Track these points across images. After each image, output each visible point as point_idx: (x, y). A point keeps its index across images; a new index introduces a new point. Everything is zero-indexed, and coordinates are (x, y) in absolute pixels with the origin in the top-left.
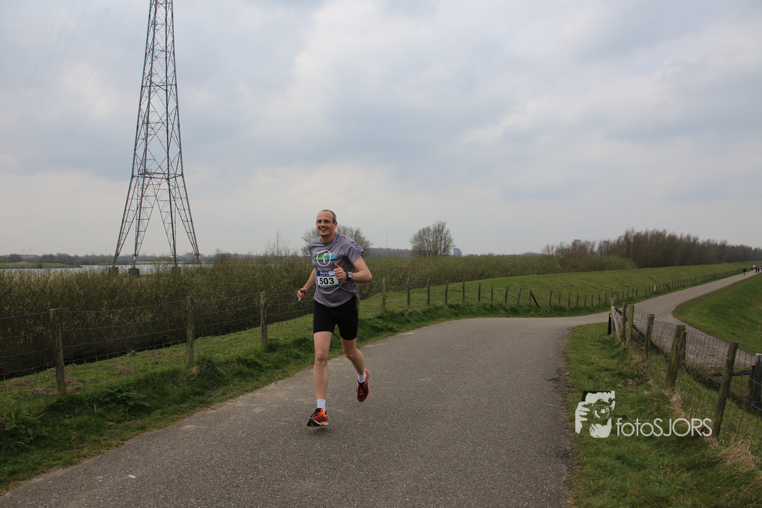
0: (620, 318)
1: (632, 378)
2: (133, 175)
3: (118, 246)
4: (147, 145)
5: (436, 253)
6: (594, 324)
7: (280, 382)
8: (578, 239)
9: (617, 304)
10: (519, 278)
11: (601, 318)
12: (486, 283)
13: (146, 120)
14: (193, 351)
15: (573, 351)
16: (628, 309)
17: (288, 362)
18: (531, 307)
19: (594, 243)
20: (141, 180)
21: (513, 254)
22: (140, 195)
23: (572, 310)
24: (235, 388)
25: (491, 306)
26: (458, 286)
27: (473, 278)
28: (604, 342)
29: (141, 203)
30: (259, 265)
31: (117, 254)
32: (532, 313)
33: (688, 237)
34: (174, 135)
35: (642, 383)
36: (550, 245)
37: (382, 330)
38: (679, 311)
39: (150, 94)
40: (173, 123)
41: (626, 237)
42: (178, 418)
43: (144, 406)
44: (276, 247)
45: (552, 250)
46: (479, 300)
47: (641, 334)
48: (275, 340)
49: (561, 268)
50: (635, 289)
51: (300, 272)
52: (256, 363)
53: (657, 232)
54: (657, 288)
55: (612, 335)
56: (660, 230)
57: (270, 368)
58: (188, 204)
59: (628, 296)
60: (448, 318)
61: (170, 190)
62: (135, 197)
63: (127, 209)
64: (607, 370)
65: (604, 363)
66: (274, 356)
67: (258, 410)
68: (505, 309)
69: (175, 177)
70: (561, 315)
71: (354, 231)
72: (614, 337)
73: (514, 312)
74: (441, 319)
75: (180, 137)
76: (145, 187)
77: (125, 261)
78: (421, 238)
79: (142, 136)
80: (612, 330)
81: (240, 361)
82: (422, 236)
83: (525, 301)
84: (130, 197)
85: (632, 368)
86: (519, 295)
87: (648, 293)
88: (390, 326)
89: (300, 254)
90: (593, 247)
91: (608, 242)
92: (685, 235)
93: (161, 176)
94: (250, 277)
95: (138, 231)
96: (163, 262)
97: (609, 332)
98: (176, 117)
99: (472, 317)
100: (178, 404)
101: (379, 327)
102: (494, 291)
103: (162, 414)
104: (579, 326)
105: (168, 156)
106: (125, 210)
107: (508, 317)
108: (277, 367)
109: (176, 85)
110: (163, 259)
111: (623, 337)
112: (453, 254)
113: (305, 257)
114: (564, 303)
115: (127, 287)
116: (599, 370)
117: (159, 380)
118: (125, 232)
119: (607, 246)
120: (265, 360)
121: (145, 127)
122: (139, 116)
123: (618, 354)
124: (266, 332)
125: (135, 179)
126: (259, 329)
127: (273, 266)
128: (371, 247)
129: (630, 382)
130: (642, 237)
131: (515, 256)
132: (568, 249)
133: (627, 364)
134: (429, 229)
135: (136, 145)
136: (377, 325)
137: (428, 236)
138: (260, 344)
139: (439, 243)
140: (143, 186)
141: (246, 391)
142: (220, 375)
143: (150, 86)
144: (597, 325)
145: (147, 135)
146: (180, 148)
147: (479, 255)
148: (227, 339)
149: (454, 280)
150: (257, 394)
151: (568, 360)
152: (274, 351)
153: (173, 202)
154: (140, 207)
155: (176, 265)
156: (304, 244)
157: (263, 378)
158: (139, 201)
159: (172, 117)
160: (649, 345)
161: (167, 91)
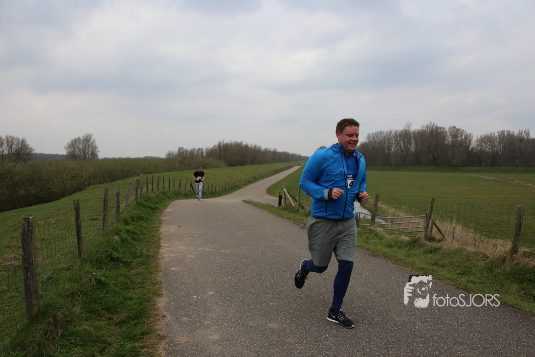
5: (85, 157)
41: (219, 145)
71: (21, 140)
82: (74, 144)
128: (33, 152)
134: (79, 139)
137: (79, 144)
139: (87, 149)
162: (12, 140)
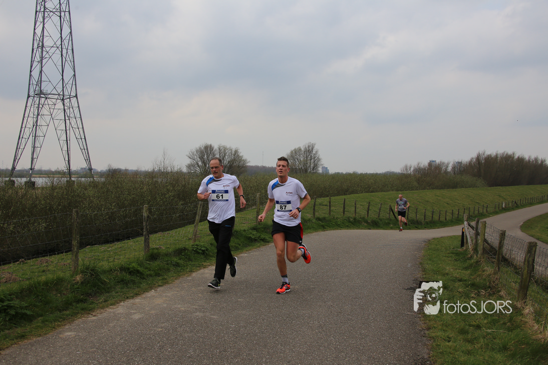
0: (473, 232)
1: (485, 289)
2: (29, 94)
3: (15, 160)
4: (42, 67)
5: (306, 171)
6: (448, 237)
7: (159, 289)
8: (434, 160)
9: (470, 218)
10: (380, 194)
11: (455, 231)
12: (350, 198)
13: (41, 44)
14: (77, 260)
15: (429, 262)
16: (480, 225)
17: (168, 270)
18: (390, 220)
19: (448, 164)
20: (37, 100)
21: (375, 172)
22: (36, 113)
23: (427, 223)
24: (117, 295)
25: (355, 219)
26: (325, 200)
27: (338, 194)
28: (457, 254)
29: (37, 121)
30: (147, 180)
31: (14, 168)
32: (392, 225)
33: (536, 159)
34: (68, 59)
35: (494, 294)
36: (409, 165)
37: (255, 240)
38: (527, 226)
39: (44, 19)
40: (66, 47)
41: (478, 158)
42: (59, 326)
43: (26, 314)
44: (163, 164)
45: (410, 169)
46: (344, 213)
47: (492, 247)
48: (157, 249)
49: (418, 185)
50: (485, 205)
51: (184, 186)
52: (138, 271)
53: (507, 154)
54: (506, 205)
55: (464, 248)
56: (510, 152)
57: (151, 275)
58: (82, 123)
59: (479, 211)
60: (316, 229)
61: (64, 110)
62: (31, 115)
63: (24, 126)
64: (460, 280)
65: (457, 274)
66: (155, 264)
67: (137, 317)
68: (367, 222)
69: (70, 98)
70: (417, 228)
71: (234, 150)
72: (466, 250)
73: (375, 224)
74: (309, 231)
75: (74, 62)
76: (41, 106)
77: (21, 174)
78: (293, 157)
79: (38, 58)
80: (465, 243)
81: (123, 269)
82: (293, 155)
83: (385, 215)
84: (26, 115)
85: (485, 279)
86: (380, 209)
87: (497, 209)
88: (262, 236)
89: (185, 170)
90: (447, 167)
91: (460, 163)
92: (533, 157)
93: (56, 97)
94: (139, 190)
95: (34, 147)
96: (57, 176)
97: (462, 245)
98: (70, 42)
99: (338, 229)
100: (60, 311)
101: (253, 237)
102: (357, 206)
103: (43, 322)
104: (434, 239)
105: (63, 78)
106: (22, 127)
107: (370, 229)
108: (158, 275)
109: (69, 12)
110: (58, 173)
111: (475, 250)
112: (321, 172)
113: (189, 173)
114: (420, 217)
115: (22, 198)
116: (454, 281)
117: (43, 289)
118: (22, 147)
119: (460, 167)
120: (146, 268)
121: (40, 50)
122: (34, 40)
123: (471, 265)
124: (149, 242)
125: (30, 99)
126: (143, 238)
127: (159, 180)
128: (248, 164)
129: (483, 292)
130: (492, 158)
131: (377, 174)
132: (425, 169)
133: (479, 276)
134: (300, 149)
135: (31, 67)
136: (251, 236)
137: (299, 155)
138: (142, 253)
139: (308, 162)
140: (39, 105)
141: (127, 298)
142: (104, 283)
143: (44, 12)
144: (451, 237)
145: (42, 58)
146: (74, 72)
147: (344, 173)
148: (113, 248)
149: (321, 196)
150: (137, 300)
151: (424, 270)
152: (156, 259)
153: (68, 122)
154: (36, 125)
155: (70, 178)
156: (188, 161)
157: (144, 285)
158: (35, 120)
159: (66, 42)
160: (500, 259)
161: (60, 17)
162: (225, 150)
